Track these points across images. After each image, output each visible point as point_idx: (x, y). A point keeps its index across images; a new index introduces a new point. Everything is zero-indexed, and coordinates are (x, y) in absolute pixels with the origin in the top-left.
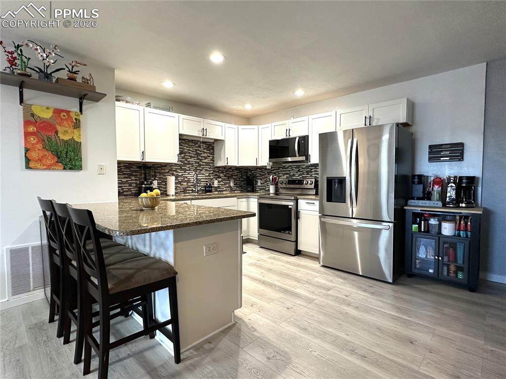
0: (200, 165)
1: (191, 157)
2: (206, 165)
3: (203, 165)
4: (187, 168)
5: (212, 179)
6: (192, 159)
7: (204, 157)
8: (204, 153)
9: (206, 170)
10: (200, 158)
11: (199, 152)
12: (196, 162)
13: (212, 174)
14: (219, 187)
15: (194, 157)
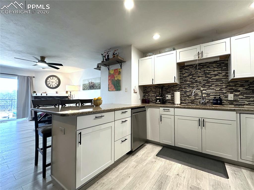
0: (208, 82)
1: (199, 77)
2: (215, 81)
3: (213, 82)
4: (195, 86)
5: (226, 93)
7: (214, 74)
8: (214, 71)
9: (216, 86)
10: (209, 76)
11: (208, 72)
12: (204, 80)
13: (225, 88)
14: (234, 101)
15: (202, 76)
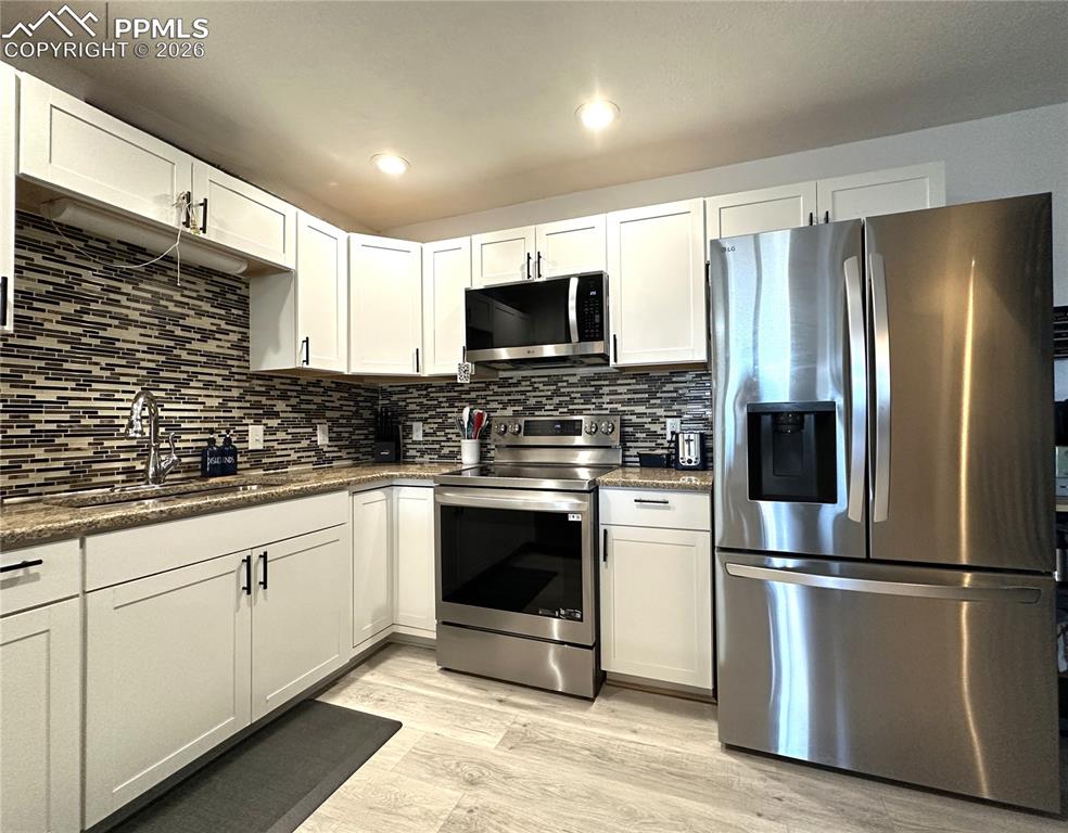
0: (174, 363)
1: (126, 323)
2: (205, 365)
3: (194, 364)
4: (96, 371)
5: (239, 421)
6: (133, 333)
7: (200, 330)
8: (201, 314)
9: (208, 385)
10: (178, 332)
11: (172, 307)
12: (151, 349)
13: (239, 399)
14: (267, 451)
15: (143, 326)
